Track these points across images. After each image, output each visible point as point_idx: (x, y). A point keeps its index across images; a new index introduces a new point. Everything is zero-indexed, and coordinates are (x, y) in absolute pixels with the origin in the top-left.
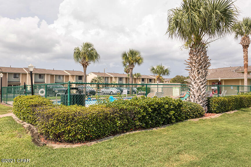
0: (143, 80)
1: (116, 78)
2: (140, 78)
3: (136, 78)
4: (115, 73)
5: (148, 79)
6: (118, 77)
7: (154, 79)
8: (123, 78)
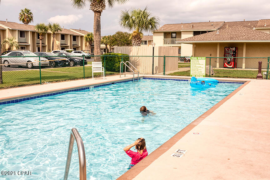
0: (63, 37)
1: (12, 31)
2: (59, 34)
3: (52, 33)
4: (8, 22)
5: (71, 36)
6: (18, 31)
7: (82, 37)
8: (27, 32)
